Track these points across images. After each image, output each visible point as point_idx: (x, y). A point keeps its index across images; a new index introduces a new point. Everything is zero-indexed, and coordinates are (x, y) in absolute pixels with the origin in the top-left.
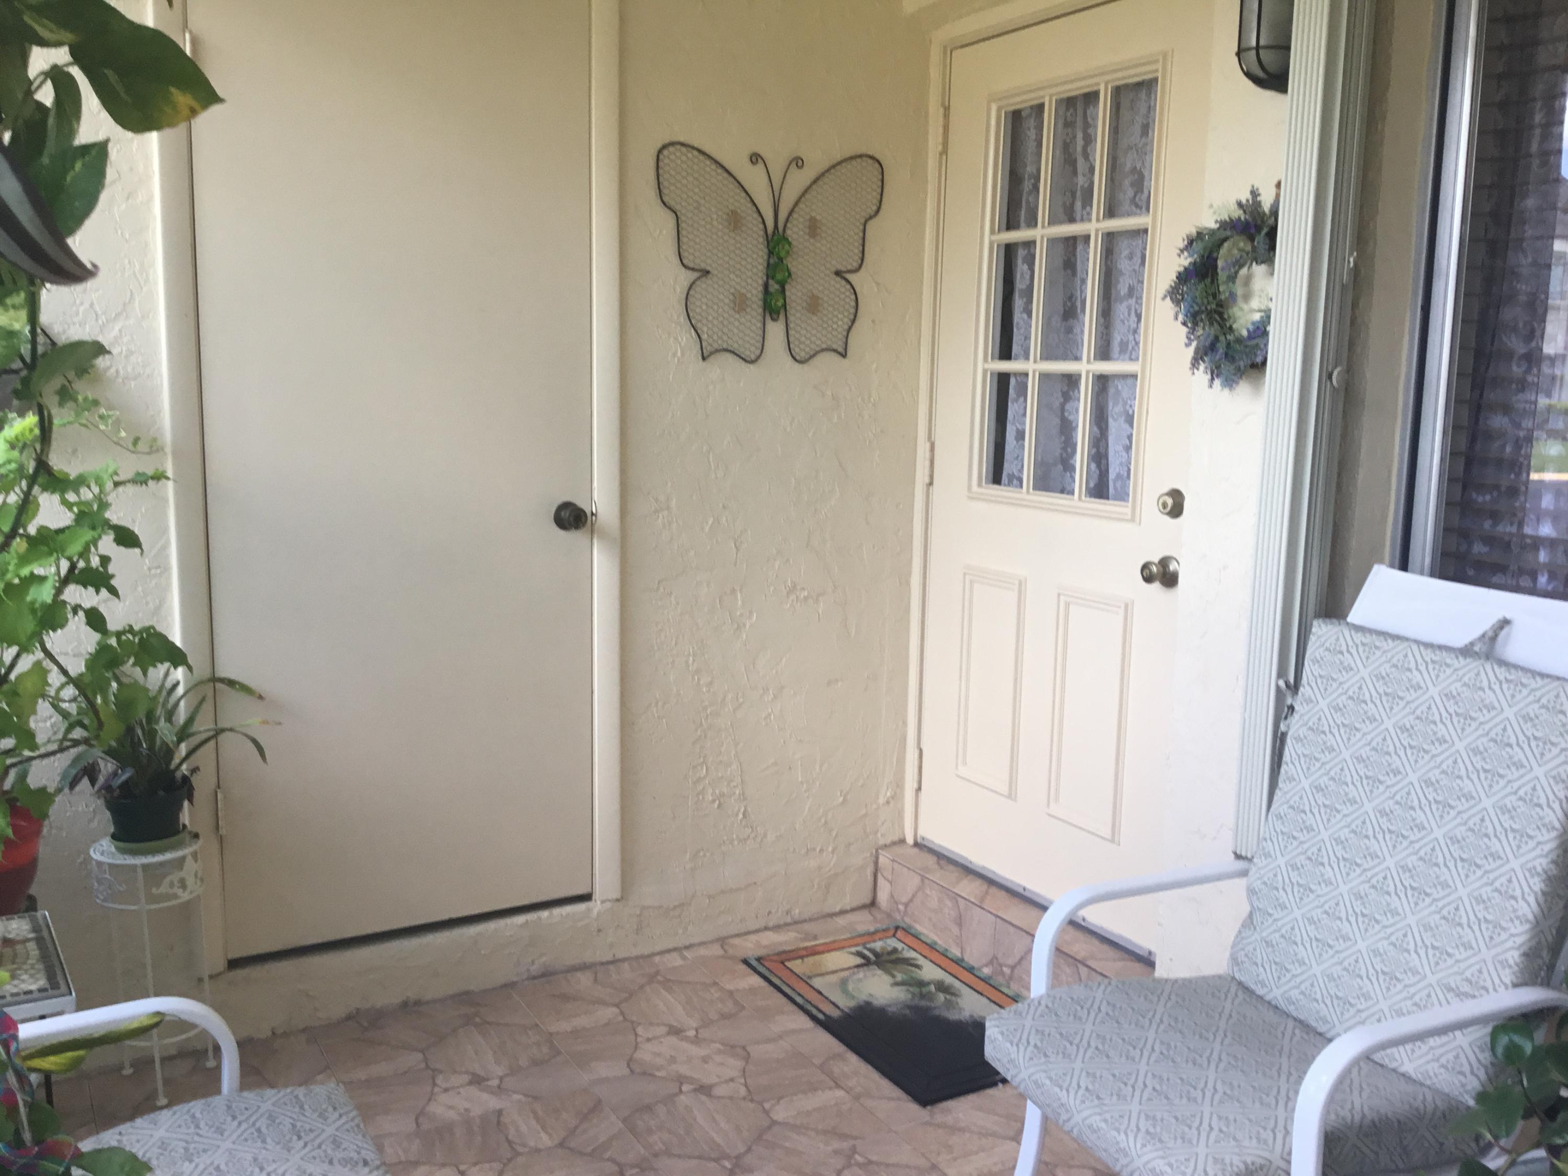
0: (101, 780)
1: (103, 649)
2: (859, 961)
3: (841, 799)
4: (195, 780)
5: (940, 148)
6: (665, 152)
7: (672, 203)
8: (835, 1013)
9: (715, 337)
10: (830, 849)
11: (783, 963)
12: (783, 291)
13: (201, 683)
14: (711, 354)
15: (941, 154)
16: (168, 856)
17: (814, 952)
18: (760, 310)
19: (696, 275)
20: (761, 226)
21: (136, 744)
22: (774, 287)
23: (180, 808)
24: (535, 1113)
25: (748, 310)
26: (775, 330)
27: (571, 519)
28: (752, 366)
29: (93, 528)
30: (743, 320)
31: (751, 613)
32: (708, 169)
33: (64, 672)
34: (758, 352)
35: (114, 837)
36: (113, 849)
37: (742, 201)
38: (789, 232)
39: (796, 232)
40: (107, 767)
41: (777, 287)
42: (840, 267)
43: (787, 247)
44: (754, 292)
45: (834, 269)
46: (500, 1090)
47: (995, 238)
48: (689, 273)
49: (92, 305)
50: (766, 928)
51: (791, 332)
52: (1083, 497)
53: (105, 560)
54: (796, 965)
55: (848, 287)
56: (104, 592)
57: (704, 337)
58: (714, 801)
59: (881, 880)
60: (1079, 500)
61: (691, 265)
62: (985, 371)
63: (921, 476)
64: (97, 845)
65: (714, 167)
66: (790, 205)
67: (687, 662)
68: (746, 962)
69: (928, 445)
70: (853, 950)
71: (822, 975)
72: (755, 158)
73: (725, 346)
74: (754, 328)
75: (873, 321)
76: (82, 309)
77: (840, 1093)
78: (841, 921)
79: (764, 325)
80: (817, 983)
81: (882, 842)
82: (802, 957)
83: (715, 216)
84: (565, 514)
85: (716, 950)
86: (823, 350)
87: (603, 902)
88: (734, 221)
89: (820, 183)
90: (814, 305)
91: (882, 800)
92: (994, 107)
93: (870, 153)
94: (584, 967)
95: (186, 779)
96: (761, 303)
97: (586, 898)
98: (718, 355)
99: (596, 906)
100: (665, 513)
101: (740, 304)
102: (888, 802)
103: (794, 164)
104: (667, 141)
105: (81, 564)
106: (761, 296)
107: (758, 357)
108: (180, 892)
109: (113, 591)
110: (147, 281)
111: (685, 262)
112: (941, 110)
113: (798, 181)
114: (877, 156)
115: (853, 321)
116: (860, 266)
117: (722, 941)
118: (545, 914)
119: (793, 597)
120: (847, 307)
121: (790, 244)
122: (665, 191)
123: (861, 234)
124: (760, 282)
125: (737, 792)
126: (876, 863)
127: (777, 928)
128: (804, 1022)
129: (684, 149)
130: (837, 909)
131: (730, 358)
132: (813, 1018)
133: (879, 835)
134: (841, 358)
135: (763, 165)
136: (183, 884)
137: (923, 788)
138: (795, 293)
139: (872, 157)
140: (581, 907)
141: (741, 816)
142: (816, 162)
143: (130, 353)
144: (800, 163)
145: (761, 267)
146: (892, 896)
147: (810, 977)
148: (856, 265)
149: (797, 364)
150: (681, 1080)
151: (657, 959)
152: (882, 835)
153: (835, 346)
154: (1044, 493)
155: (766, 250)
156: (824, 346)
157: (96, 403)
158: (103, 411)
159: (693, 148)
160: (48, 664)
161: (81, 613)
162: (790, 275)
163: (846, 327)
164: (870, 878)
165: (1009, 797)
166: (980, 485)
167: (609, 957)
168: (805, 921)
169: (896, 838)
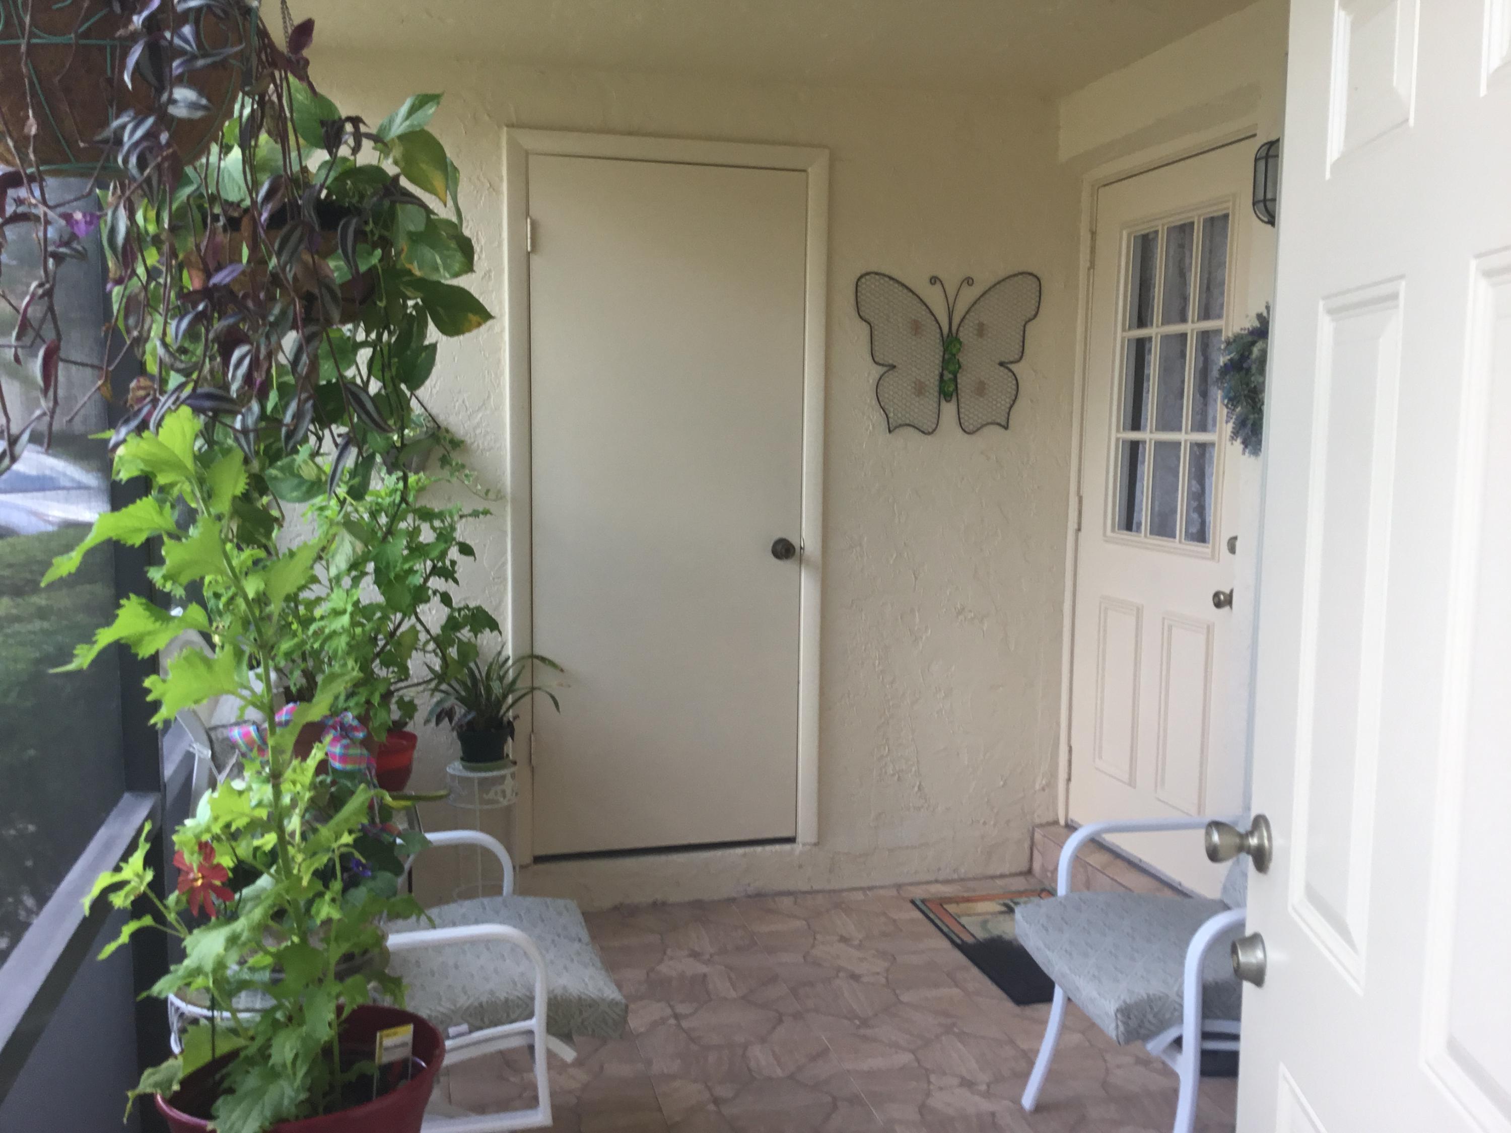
0: (456, 719)
1: (451, 618)
2: (1003, 909)
3: (1002, 783)
4: (516, 724)
5: (1088, 264)
6: (863, 280)
7: (867, 317)
8: (969, 940)
9: (900, 415)
10: (992, 823)
11: (941, 905)
12: (955, 380)
13: (523, 658)
14: (896, 428)
15: (1089, 269)
16: (495, 773)
17: (968, 900)
18: (936, 394)
19: (885, 369)
20: (938, 331)
21: (478, 696)
22: (948, 376)
23: (505, 741)
24: (730, 979)
25: (927, 394)
26: (949, 409)
27: (783, 551)
28: (929, 437)
29: (446, 542)
30: (922, 402)
31: (927, 627)
32: (896, 290)
33: (428, 631)
34: (934, 426)
35: (462, 759)
36: (461, 767)
37: (924, 313)
38: (961, 334)
39: (967, 335)
40: (460, 711)
41: (951, 376)
42: (1003, 359)
43: (958, 346)
44: (932, 380)
45: (998, 361)
46: (708, 962)
47: (1125, 334)
48: (880, 368)
49: (463, 402)
50: (937, 881)
51: (962, 410)
52: (1183, 540)
53: (453, 563)
54: (951, 908)
55: (1010, 374)
56: (450, 581)
57: (891, 415)
58: (893, 775)
59: (1036, 853)
60: (1179, 543)
61: (881, 362)
62: (1117, 440)
63: (1072, 525)
64: (452, 765)
65: (901, 288)
66: (963, 313)
67: (874, 664)
68: (913, 902)
69: (1077, 499)
70: (1001, 902)
71: (969, 915)
72: (934, 280)
73: (908, 422)
74: (930, 408)
75: (1032, 401)
76: (457, 404)
77: (955, 991)
78: (999, 882)
79: (939, 405)
80: (964, 920)
81: (1037, 821)
82: (957, 903)
83: (900, 325)
84: (779, 547)
85: (893, 892)
86: (988, 424)
87: (804, 845)
88: (916, 328)
89: (987, 296)
90: (981, 389)
91: (1037, 787)
92: (1125, 233)
93: (1029, 271)
94: (789, 893)
95: (510, 724)
96: (937, 389)
97: (791, 840)
98: (901, 429)
99: (798, 848)
100: (858, 548)
101: (920, 389)
102: (1043, 789)
103: (965, 284)
104: (864, 272)
105: (440, 564)
106: (937, 383)
107: (934, 430)
108: (501, 799)
109: (456, 581)
110: (499, 385)
111: (876, 359)
112: (1089, 236)
113: (969, 295)
114: (1035, 272)
115: (1014, 401)
116: (1021, 358)
117: (899, 887)
118: (759, 849)
119: (961, 617)
120: (1009, 390)
121: (961, 343)
122: (862, 308)
123: (1022, 333)
124: (937, 372)
125: (913, 769)
126: (1032, 839)
127: (947, 882)
128: (945, 944)
129: (877, 277)
130: (998, 873)
131: (911, 429)
132: (953, 942)
133: (1036, 815)
134: (1002, 430)
135: (940, 286)
136: (504, 793)
137: (1073, 779)
138: (964, 380)
139: (1031, 274)
140: (787, 847)
141: (916, 789)
142: (984, 278)
143: (487, 433)
144: (970, 281)
145: (937, 362)
146: (1043, 866)
147: (959, 917)
148: (1017, 357)
149: (966, 435)
150: (839, 969)
151: (844, 894)
152: (1038, 816)
153: (998, 421)
154: (1157, 537)
155: (942, 348)
156: (990, 420)
157: (463, 466)
158: (467, 472)
159: (884, 275)
160: (419, 627)
161: (438, 595)
162: (960, 367)
163: (1008, 405)
164: (1027, 851)
165: (1130, 784)
166: (1113, 530)
167: (806, 888)
168: (969, 879)
169: (1050, 819)
